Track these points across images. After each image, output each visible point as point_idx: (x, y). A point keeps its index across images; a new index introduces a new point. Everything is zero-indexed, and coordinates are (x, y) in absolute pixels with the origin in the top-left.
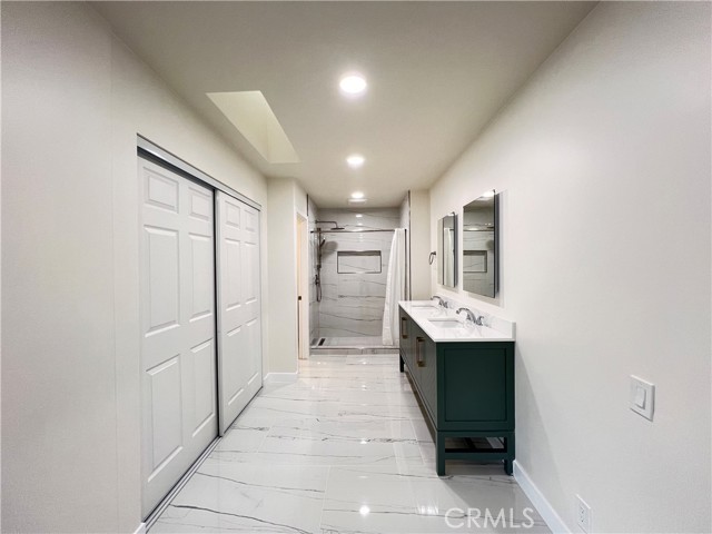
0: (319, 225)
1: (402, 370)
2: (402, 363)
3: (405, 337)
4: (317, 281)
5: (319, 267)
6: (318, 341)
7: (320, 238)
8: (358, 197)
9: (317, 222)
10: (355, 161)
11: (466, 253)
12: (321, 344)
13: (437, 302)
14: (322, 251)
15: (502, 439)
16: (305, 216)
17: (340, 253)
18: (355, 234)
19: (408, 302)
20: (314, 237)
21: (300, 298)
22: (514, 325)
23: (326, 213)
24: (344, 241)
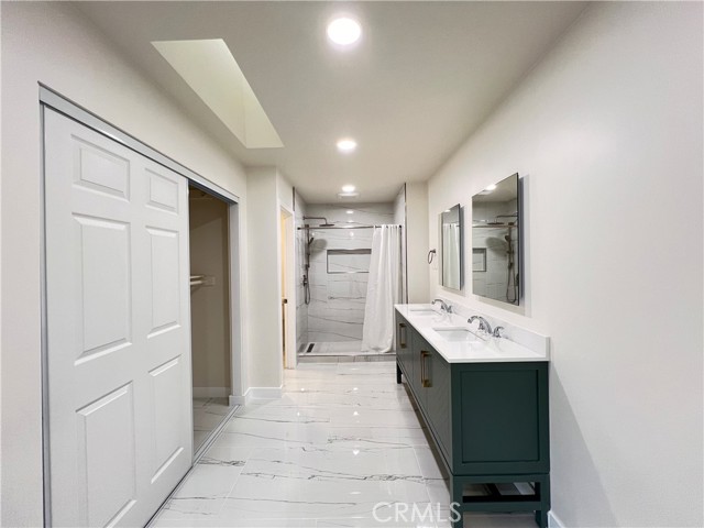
0: (307, 222)
1: (399, 381)
2: (399, 373)
3: (403, 346)
4: (305, 282)
5: (307, 267)
6: (306, 347)
7: (308, 235)
8: (348, 190)
9: (304, 218)
10: (346, 145)
11: (475, 250)
12: (309, 351)
13: (438, 305)
14: (310, 249)
15: (533, 484)
16: (291, 211)
17: (330, 252)
18: (345, 231)
19: (405, 305)
20: (301, 234)
21: (286, 301)
22: (549, 340)
23: (314, 209)
24: (333, 239)
